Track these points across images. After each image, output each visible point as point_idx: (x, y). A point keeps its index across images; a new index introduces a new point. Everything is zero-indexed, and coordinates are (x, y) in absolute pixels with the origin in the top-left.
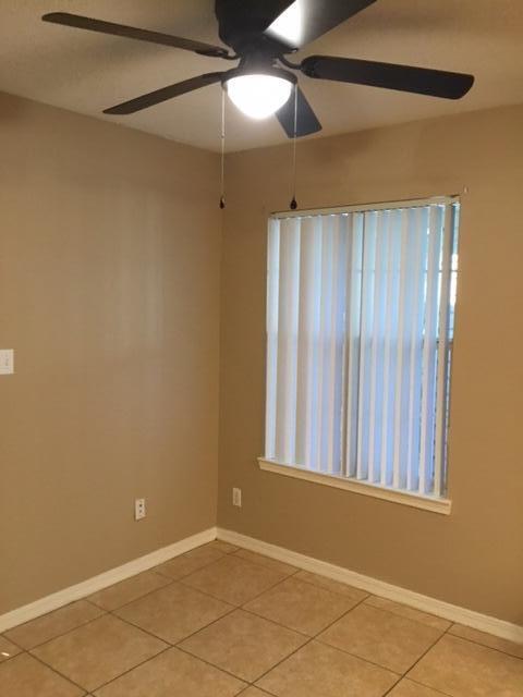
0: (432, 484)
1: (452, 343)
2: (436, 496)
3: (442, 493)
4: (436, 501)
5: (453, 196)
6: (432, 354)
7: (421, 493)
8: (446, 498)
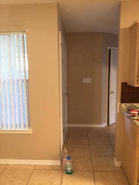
0: (25, 125)
1: (28, 80)
2: (27, 129)
3: (28, 127)
4: (27, 130)
5: (23, 32)
6: (22, 84)
7: (22, 129)
8: (30, 128)
